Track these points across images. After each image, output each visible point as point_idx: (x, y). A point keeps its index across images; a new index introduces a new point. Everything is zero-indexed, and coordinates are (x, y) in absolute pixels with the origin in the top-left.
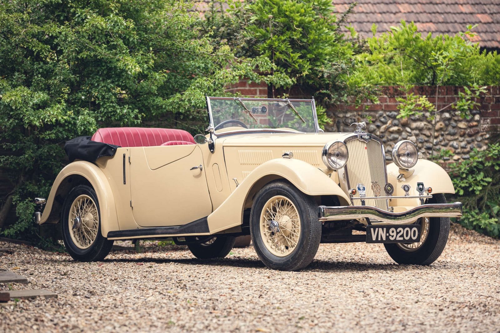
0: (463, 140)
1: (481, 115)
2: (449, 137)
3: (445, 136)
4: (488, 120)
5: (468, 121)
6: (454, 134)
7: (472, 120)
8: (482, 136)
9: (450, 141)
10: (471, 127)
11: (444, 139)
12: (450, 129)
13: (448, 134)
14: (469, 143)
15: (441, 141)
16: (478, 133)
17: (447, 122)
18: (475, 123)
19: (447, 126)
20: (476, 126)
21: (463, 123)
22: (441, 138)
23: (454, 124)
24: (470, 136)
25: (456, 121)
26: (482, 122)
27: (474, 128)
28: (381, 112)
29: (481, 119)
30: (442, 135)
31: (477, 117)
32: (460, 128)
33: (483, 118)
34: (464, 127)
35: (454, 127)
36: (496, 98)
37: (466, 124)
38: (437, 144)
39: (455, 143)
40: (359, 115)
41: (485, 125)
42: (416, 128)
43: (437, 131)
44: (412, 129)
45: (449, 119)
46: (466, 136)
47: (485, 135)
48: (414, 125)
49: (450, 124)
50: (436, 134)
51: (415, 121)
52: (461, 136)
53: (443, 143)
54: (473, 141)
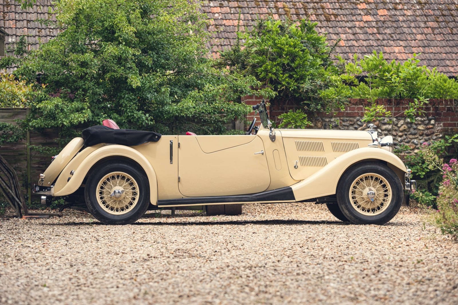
0: (422, 139)
1: (436, 120)
2: (411, 136)
3: (408, 135)
4: (441, 124)
5: (426, 125)
6: (415, 134)
7: (429, 123)
8: (436, 135)
9: (412, 139)
10: (428, 129)
11: (407, 138)
12: (412, 131)
13: (410, 134)
14: (426, 141)
15: (404, 139)
16: (433, 133)
17: (409, 125)
18: (431, 126)
19: (409, 128)
20: (432, 128)
21: (422, 126)
22: (404, 137)
23: (415, 126)
24: (427, 135)
25: (416, 125)
26: (436, 125)
27: (430, 130)
28: (358, 118)
29: (435, 123)
30: (406, 135)
31: (433, 122)
32: (420, 130)
33: (437, 122)
34: (422, 129)
35: (415, 129)
36: (447, 107)
37: (424, 126)
38: (401, 141)
39: (415, 141)
40: (341, 120)
41: (439, 127)
42: (386, 130)
43: (401, 132)
44: (382, 130)
45: (411, 123)
46: (424, 135)
47: (439, 134)
48: (384, 127)
49: (411, 127)
50: (400, 134)
51: (385, 124)
52: (420, 136)
53: (406, 141)
54: (429, 139)
